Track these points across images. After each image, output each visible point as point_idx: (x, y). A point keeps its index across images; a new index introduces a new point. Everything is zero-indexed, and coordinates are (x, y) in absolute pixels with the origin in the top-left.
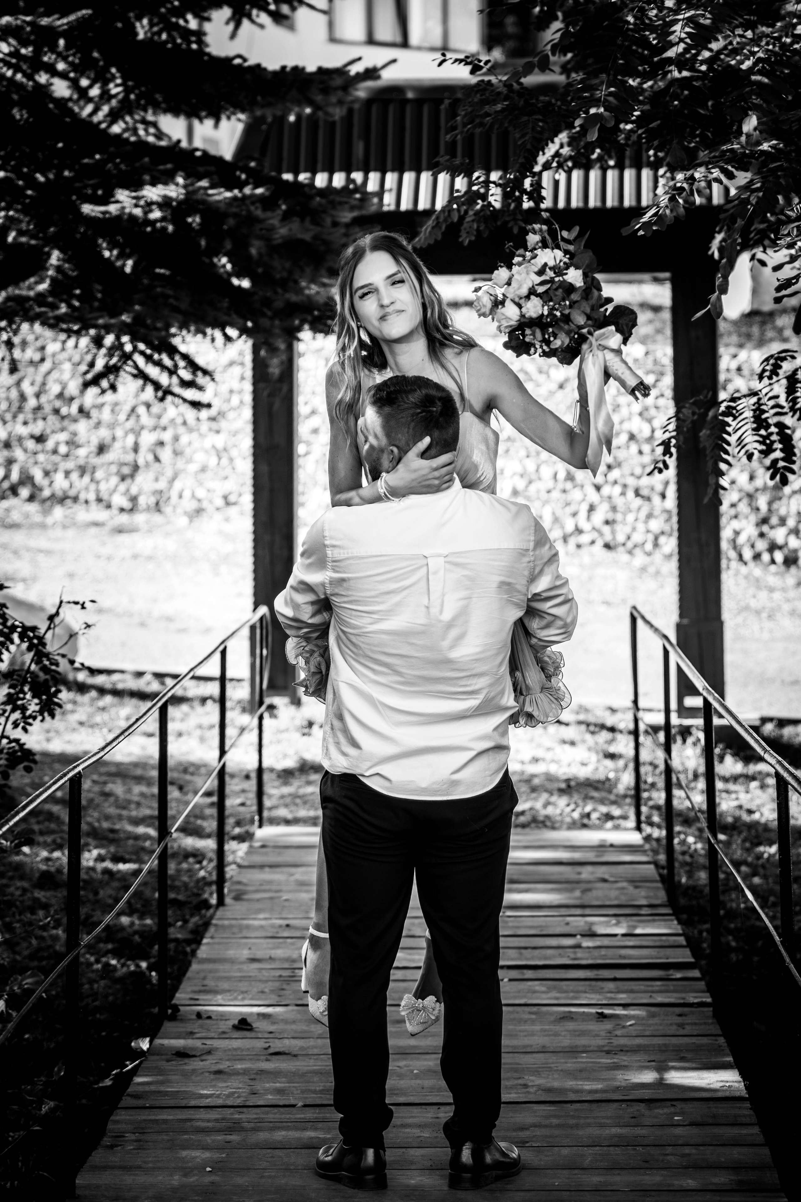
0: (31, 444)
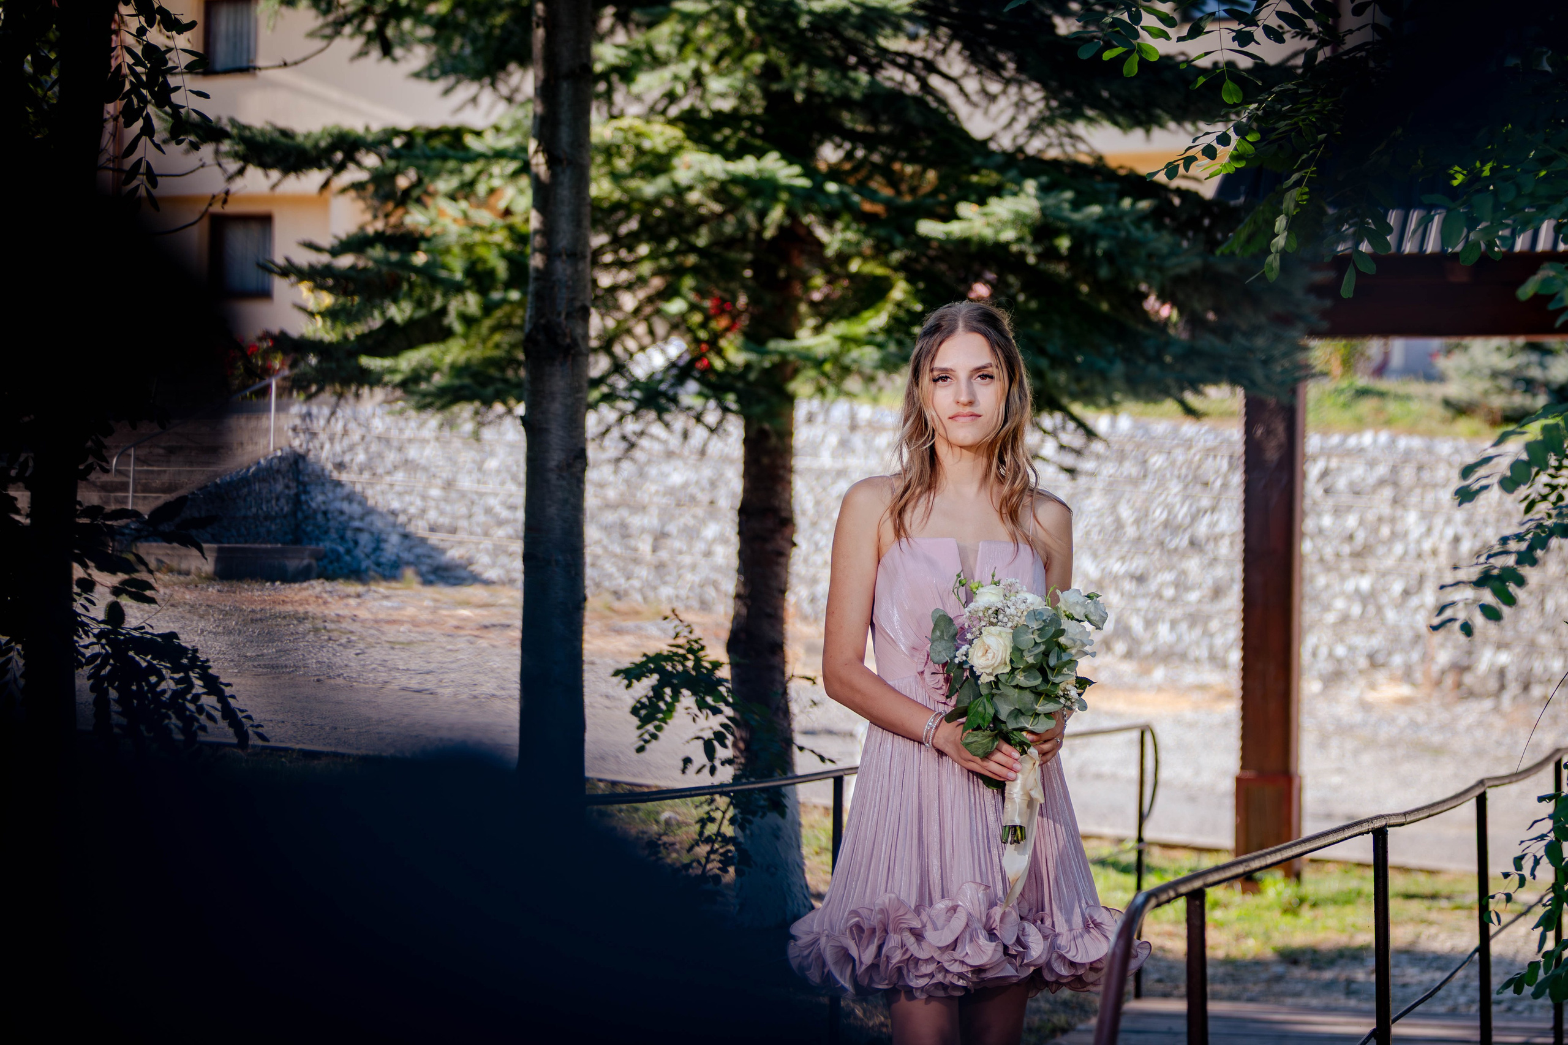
0: (1129, 586)
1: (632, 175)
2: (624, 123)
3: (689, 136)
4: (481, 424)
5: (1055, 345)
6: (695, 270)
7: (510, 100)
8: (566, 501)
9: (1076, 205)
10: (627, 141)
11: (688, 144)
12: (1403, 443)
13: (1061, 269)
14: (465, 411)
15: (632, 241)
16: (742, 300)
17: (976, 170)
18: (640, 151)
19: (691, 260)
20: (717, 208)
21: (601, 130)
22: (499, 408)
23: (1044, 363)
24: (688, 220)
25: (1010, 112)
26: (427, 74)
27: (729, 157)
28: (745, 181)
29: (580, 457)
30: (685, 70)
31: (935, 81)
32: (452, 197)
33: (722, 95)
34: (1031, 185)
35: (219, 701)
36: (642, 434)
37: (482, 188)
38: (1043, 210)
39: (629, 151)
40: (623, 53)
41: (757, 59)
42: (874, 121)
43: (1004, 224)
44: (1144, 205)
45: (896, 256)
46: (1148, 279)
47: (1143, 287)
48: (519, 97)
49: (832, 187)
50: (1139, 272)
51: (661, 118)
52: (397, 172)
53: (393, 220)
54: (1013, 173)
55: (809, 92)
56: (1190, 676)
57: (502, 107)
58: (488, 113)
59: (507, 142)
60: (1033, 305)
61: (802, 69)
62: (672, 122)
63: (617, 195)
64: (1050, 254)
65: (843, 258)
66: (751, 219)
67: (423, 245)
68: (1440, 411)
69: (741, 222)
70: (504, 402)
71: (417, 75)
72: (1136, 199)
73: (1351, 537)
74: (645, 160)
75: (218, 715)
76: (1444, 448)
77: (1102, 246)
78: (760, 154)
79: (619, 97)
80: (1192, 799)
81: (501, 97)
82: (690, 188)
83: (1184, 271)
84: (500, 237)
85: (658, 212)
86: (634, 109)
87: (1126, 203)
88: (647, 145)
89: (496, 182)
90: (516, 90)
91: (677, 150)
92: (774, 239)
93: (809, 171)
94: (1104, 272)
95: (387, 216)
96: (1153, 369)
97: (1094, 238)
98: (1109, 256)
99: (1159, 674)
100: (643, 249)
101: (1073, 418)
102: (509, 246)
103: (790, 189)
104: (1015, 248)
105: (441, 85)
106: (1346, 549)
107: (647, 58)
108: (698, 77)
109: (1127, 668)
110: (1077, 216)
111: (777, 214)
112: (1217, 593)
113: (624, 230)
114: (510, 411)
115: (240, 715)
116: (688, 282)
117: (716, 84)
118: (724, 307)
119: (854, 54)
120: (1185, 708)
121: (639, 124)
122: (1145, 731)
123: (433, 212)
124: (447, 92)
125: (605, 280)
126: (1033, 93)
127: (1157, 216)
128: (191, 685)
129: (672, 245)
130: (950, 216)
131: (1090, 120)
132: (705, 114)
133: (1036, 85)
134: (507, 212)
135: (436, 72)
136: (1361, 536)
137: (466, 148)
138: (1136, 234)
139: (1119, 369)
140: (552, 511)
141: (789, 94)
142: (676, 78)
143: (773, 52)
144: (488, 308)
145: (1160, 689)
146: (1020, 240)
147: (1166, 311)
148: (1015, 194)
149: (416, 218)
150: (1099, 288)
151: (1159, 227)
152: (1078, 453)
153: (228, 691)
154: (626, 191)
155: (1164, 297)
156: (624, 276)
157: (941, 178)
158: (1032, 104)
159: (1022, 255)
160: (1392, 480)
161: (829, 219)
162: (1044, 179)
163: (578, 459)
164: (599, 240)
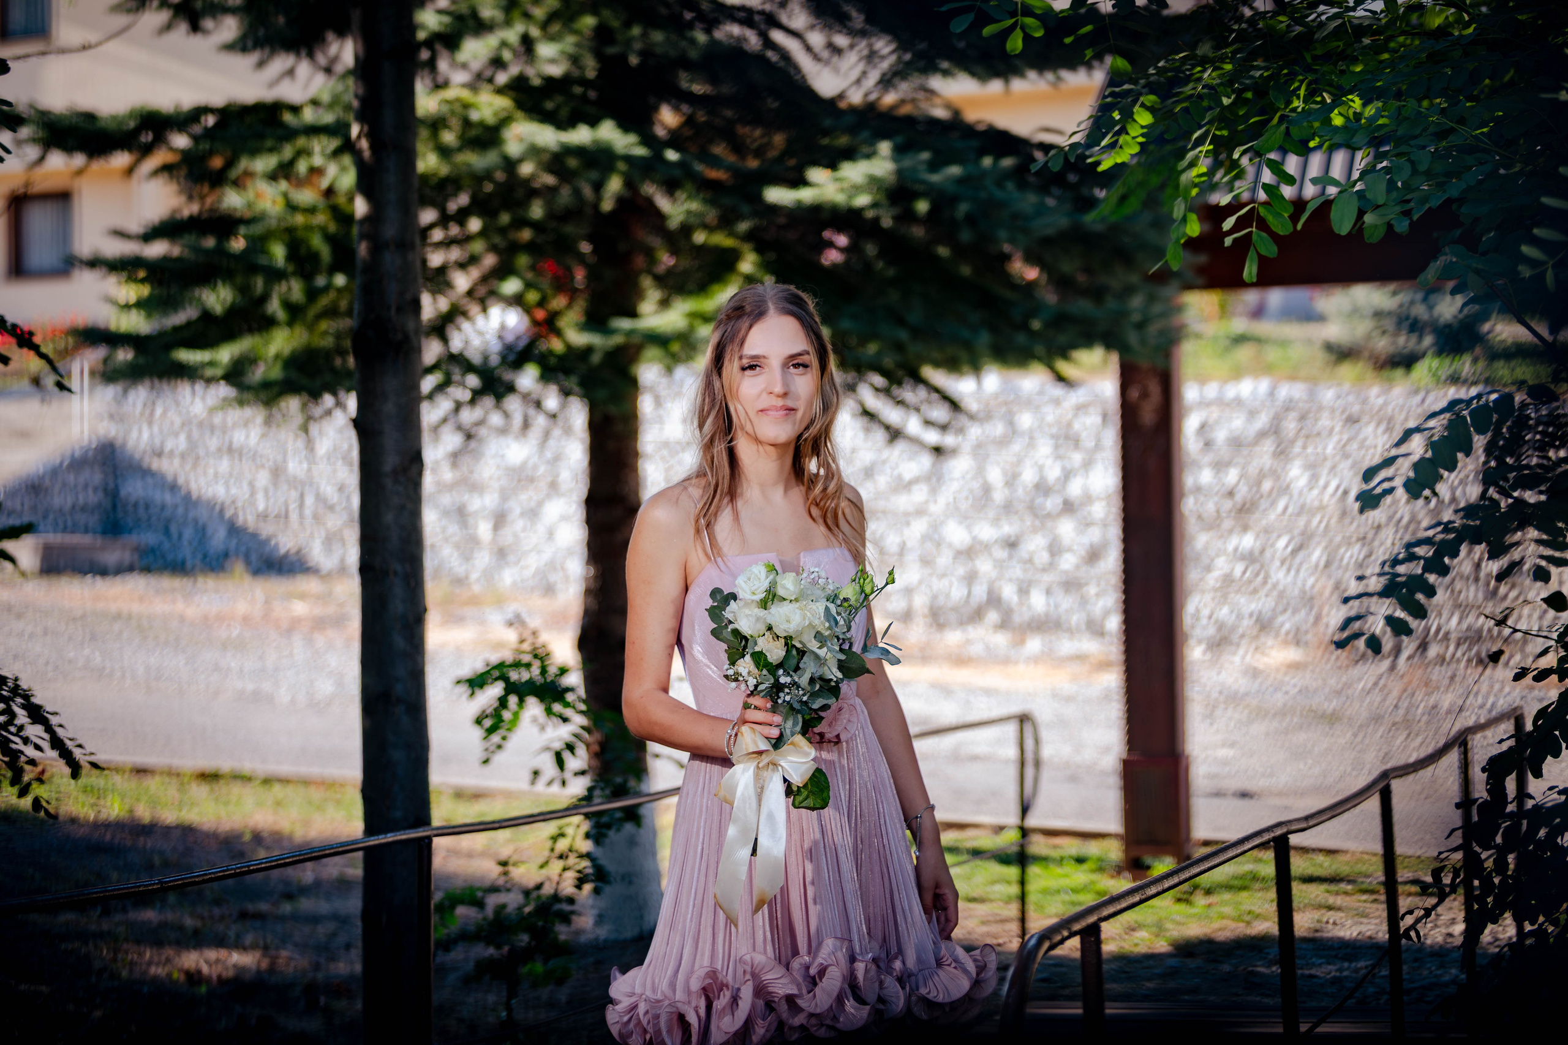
1: (460, 149)
2: (450, 94)
3: (520, 105)
4: (309, 418)
5: (916, 316)
6: (531, 248)
7: (328, 70)
8: (402, 507)
9: (934, 166)
10: (453, 112)
11: (519, 114)
12: (1285, 391)
13: (918, 232)
14: (292, 404)
15: (461, 217)
16: (580, 276)
17: (826, 133)
18: (467, 123)
19: (526, 235)
20: (549, 180)
21: (426, 103)
22: (328, 400)
23: (903, 335)
24: (520, 193)
25: (861, 67)
26: (239, 46)
27: (562, 125)
28: (579, 151)
29: (416, 459)
30: (512, 35)
31: (778, 36)
32: (273, 177)
33: (552, 61)
34: (885, 147)
35: (46, 731)
36: (480, 423)
37: (302, 167)
38: (899, 172)
39: (455, 123)
40: (446, 19)
41: (589, 21)
42: (713, 80)
43: (857, 189)
44: (1007, 162)
45: (743, 226)
46: (1012, 241)
47: (1007, 248)
48: (339, 68)
49: (672, 155)
50: (1002, 234)
51: (490, 87)
52: (211, 153)
53: (209, 201)
54: (865, 134)
55: (644, 54)
56: (1067, 646)
57: (320, 79)
58: (306, 86)
59: (328, 118)
60: (891, 272)
61: (636, 31)
62: (500, 91)
63: (444, 170)
64: (907, 216)
65: (686, 230)
66: (587, 191)
67: (242, 230)
68: (1321, 356)
69: (577, 193)
70: (335, 394)
71: (229, 47)
72: (998, 156)
73: (1231, 494)
74: (473, 133)
75: (46, 745)
76: (1328, 395)
77: (963, 208)
78: (593, 123)
79: (443, 65)
80: (1073, 779)
81: (320, 68)
82: (520, 161)
83: (1049, 231)
84: (321, 218)
85: (488, 187)
86: (460, 77)
87: (987, 161)
88: (475, 116)
89: (317, 160)
90: (335, 59)
91: (505, 121)
92: (613, 213)
93: (648, 139)
94: (966, 236)
95: (202, 198)
96: (1021, 338)
97: (954, 200)
98: (971, 220)
99: (1034, 644)
100: (475, 225)
101: (937, 390)
102: (332, 228)
103: (628, 159)
104: (870, 214)
105: (254, 57)
106: (1228, 504)
107: (471, 23)
108: (527, 43)
109: (1001, 640)
110: (935, 178)
111: (615, 185)
112: (1093, 555)
113: (453, 206)
114: (339, 404)
115: (69, 743)
116: (523, 261)
117: (546, 50)
118: (563, 285)
119: (691, 10)
120: (1062, 680)
121: (465, 94)
122: (1023, 719)
123: (250, 194)
124: (261, 64)
125: (436, 259)
126: (884, 45)
127: (1020, 174)
128: (13, 715)
129: (505, 218)
130: (798, 181)
131: (946, 73)
132: (536, 82)
133: (888, 38)
134: (330, 192)
135: (250, 43)
136: (1242, 492)
137: (282, 125)
138: (999, 194)
139: (984, 338)
140: (389, 518)
141: (623, 58)
142: (504, 44)
143: (606, 13)
144: (312, 294)
145: (1036, 660)
146: (875, 205)
147: (1032, 274)
148: (868, 156)
149: (233, 200)
150: (960, 251)
151: (1023, 185)
152: (944, 428)
153: (54, 720)
154: (455, 165)
155: (1031, 258)
156: (455, 254)
157: (789, 142)
158: (883, 58)
159: (876, 220)
160: (1274, 430)
161: (671, 187)
162: (899, 139)
163: (414, 461)
164: (428, 216)
